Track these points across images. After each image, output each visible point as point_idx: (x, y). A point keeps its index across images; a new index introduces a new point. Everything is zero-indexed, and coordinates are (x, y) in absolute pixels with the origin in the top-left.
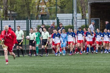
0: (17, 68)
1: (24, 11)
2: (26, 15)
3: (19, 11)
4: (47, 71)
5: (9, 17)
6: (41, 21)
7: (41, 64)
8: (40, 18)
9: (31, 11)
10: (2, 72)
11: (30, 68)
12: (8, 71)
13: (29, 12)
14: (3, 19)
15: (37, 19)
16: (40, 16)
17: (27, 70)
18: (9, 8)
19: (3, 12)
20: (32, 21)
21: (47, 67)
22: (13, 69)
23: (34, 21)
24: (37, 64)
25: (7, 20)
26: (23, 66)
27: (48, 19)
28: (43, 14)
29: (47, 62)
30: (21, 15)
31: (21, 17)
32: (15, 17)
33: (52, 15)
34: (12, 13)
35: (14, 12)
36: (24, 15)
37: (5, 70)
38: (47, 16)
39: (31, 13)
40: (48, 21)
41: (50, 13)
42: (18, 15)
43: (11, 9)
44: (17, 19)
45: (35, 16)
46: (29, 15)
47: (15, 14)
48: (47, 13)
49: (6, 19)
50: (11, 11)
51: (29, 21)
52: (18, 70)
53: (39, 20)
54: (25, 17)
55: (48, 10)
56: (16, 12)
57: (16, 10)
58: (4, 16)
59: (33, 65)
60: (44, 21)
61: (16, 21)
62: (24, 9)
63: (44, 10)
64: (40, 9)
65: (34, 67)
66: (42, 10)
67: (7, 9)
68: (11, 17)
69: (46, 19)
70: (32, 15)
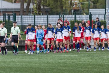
0: (50, 63)
1: (57, 6)
2: (59, 10)
3: (52, 6)
4: (79, 66)
5: (42, 12)
6: (74, 16)
7: (74, 59)
8: (73, 13)
9: (64, 6)
10: (35, 67)
11: (62, 63)
12: (40, 66)
13: (62, 7)
14: (36, 14)
15: (69, 14)
16: (73, 11)
17: (59, 65)
18: (42, 3)
19: (37, 7)
20: (64, 16)
21: (79, 62)
22: (46, 64)
23: (67, 16)
24: (69, 59)
25: (41, 15)
26: (55, 61)
27: (81, 14)
28: (75, 9)
29: (79, 57)
30: (54, 10)
31: (54, 12)
32: (48, 12)
33: (85, 10)
34: (45, 8)
35: (47, 7)
36: (58, 10)
37: (38, 65)
38: (80, 11)
39: (64, 8)
40: (80, 16)
41: (82, 8)
42: (51, 10)
43: (44, 3)
44: (50, 14)
45: (68, 11)
46: (62, 10)
47: (48, 9)
48: (79, 9)
49: (39, 14)
50: (44, 6)
51: (62, 16)
52: (51, 65)
53: (72, 15)
54: (57, 12)
55: (81, 5)
56: (49, 7)
57: (49, 5)
58: (37, 11)
59: (66, 60)
60: (77, 16)
61: (49, 16)
62: (57, 4)
63: (77, 5)
64: (73, 4)
65: (66, 62)
66: (75, 5)
67: (40, 4)
68: (44, 12)
69: (78, 14)
70: (65, 10)
